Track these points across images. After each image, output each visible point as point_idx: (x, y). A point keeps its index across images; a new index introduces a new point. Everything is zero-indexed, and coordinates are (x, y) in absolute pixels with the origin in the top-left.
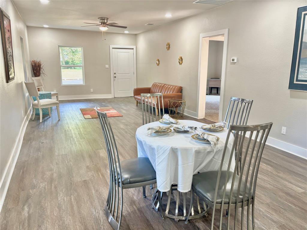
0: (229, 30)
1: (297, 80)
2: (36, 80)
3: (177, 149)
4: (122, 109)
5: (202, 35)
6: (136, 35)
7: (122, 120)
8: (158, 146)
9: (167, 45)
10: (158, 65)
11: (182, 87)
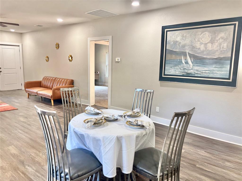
0: (112, 37)
1: (164, 75)
3: (121, 137)
4: (14, 102)
5: (89, 39)
6: (21, 34)
7: (20, 113)
8: (104, 137)
9: (56, 45)
10: (47, 61)
11: (73, 80)
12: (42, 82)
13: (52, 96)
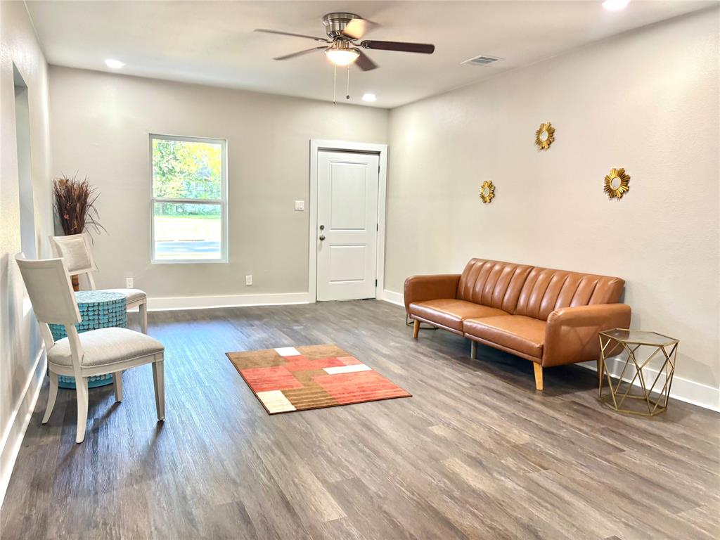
2: (67, 245)
4: (378, 353)
6: (389, 112)
9: (540, 132)
11: (624, 282)
12: (463, 279)
13: (542, 348)
